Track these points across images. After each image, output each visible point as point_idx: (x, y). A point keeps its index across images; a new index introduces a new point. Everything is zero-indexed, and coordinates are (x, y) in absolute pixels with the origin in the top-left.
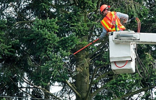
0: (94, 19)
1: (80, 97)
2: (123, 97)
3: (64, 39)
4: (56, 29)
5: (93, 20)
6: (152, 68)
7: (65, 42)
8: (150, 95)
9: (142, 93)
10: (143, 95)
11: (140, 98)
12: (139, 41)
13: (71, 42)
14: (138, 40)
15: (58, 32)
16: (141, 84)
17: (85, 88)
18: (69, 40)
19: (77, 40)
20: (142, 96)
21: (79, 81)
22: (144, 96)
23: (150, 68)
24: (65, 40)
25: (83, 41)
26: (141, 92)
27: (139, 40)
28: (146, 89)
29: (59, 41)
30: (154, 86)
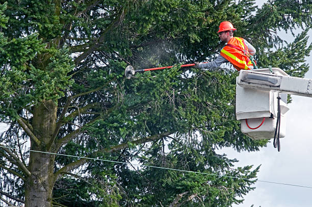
0: (72, 10)
1: (39, 144)
2: (114, 149)
3: (16, 43)
4: (3, 23)
5: (71, 12)
6: (167, 103)
7: (17, 47)
8: (160, 149)
9: (147, 145)
10: (149, 147)
11: (144, 152)
12: (278, 88)
13: (28, 48)
14: (277, 86)
15: (6, 28)
16: (146, 128)
17: (49, 129)
18: (24, 45)
19: (41, 47)
20: (147, 149)
21: (38, 115)
22: (150, 149)
23: (164, 103)
24: (18, 43)
25: (51, 46)
26: (146, 143)
27: (279, 86)
28: (154, 138)
29: (7, 45)
30: (168, 133)
